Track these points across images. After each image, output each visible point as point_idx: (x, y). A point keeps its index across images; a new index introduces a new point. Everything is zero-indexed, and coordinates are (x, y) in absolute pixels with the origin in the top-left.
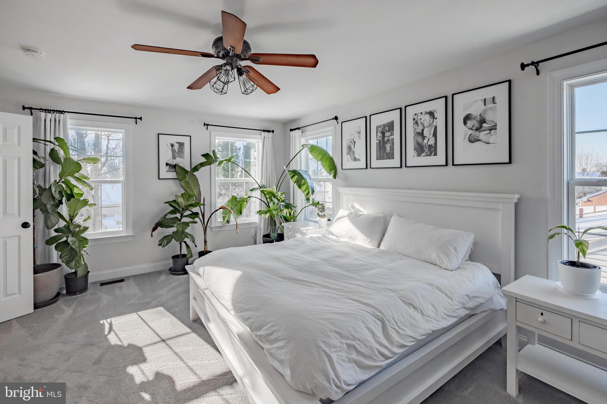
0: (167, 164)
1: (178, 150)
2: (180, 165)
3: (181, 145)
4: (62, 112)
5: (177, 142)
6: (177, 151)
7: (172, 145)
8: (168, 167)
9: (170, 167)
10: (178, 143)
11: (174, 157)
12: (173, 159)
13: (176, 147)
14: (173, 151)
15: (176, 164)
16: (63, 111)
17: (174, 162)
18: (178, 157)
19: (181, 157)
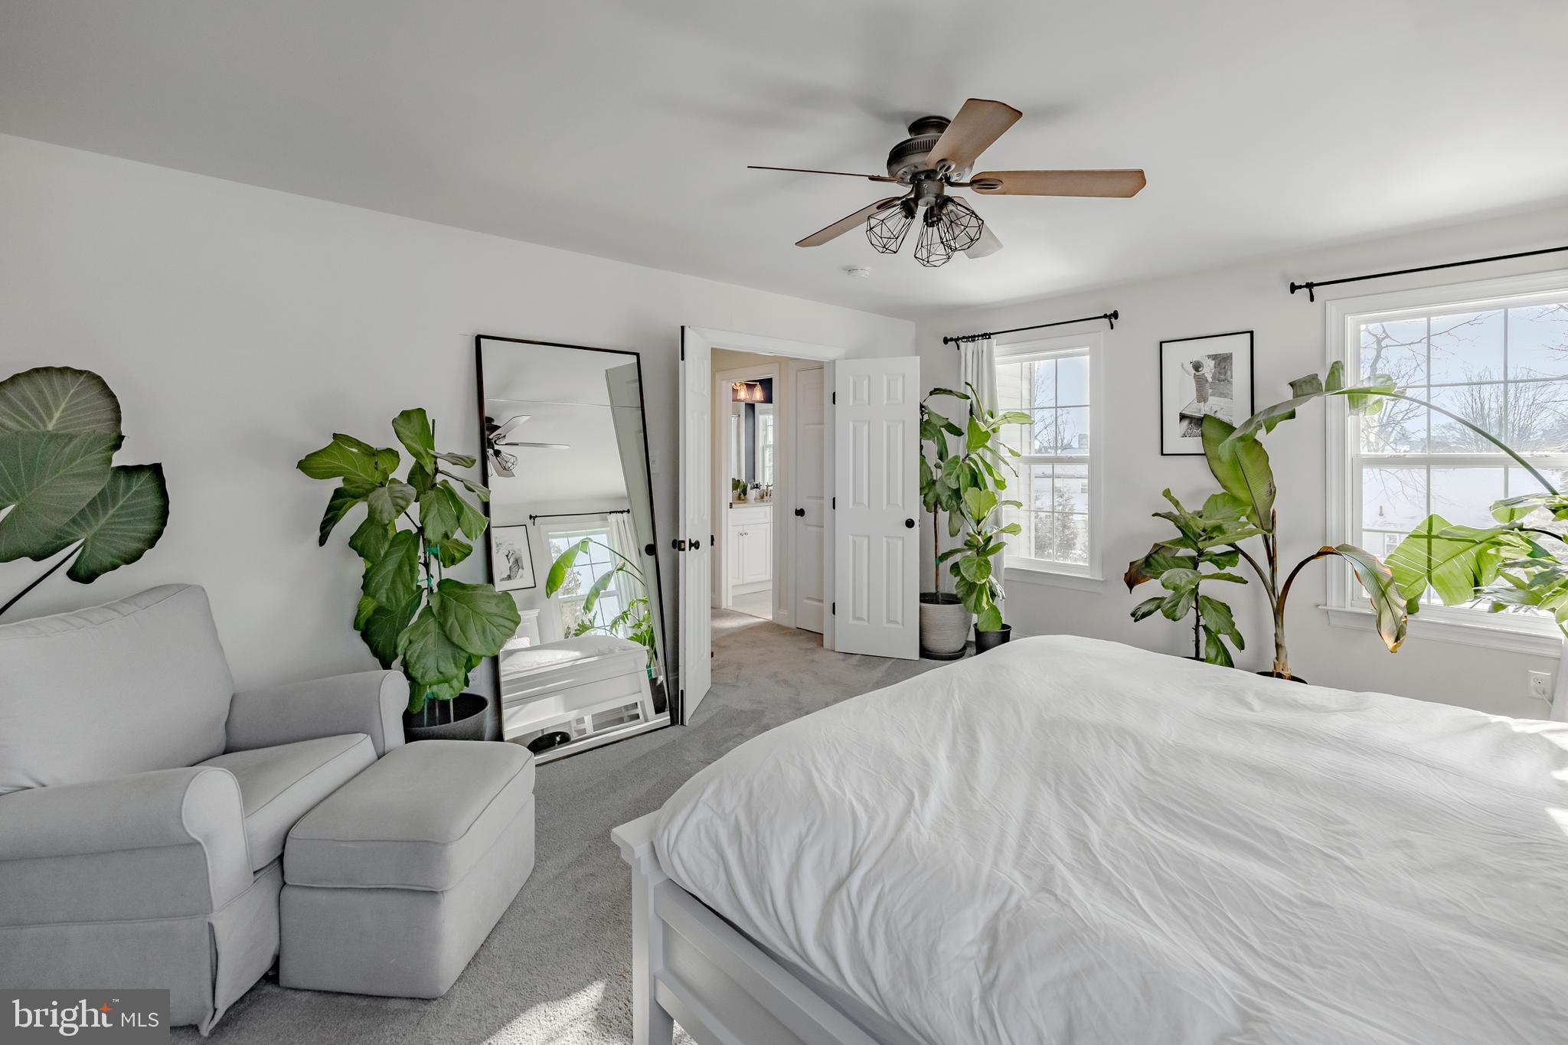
0: (1183, 417)
1: (1214, 377)
2: (1219, 416)
3: (1223, 361)
4: (987, 336)
5: (1209, 357)
6: (1210, 380)
7: (1197, 367)
8: (1186, 423)
9: (1191, 423)
10: (1214, 357)
11: (1202, 397)
12: (1199, 402)
13: (1209, 369)
14: (1200, 381)
15: (1205, 415)
16: (990, 334)
17: (1203, 409)
18: (1213, 395)
19: (1222, 395)
